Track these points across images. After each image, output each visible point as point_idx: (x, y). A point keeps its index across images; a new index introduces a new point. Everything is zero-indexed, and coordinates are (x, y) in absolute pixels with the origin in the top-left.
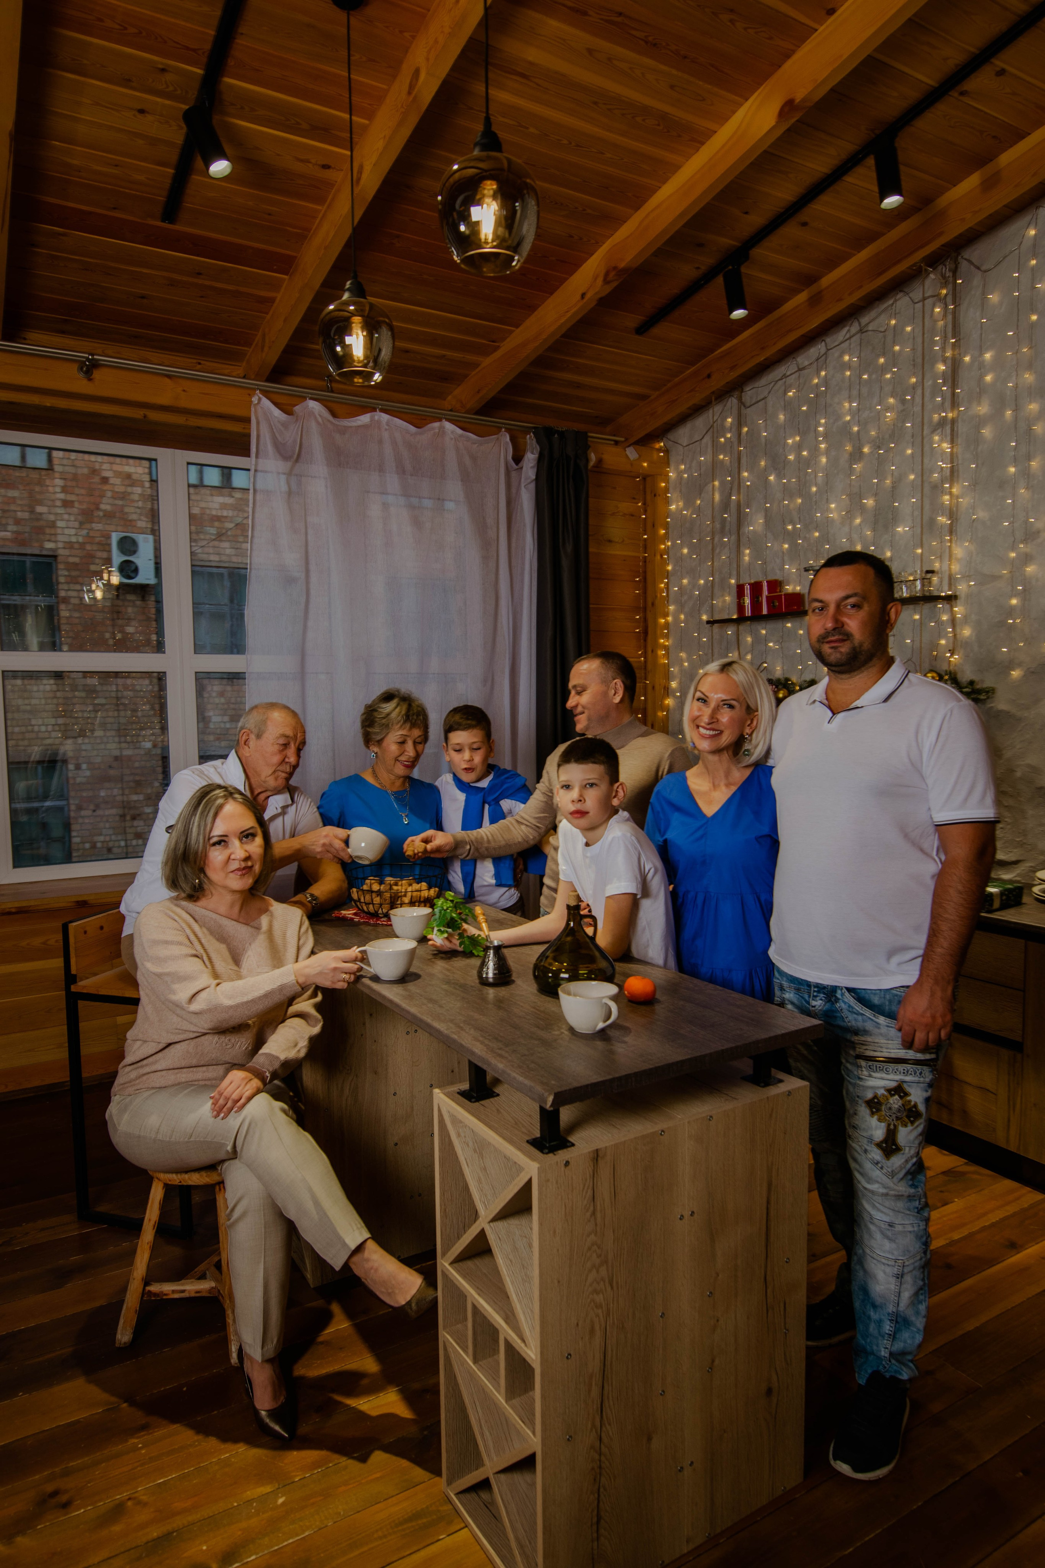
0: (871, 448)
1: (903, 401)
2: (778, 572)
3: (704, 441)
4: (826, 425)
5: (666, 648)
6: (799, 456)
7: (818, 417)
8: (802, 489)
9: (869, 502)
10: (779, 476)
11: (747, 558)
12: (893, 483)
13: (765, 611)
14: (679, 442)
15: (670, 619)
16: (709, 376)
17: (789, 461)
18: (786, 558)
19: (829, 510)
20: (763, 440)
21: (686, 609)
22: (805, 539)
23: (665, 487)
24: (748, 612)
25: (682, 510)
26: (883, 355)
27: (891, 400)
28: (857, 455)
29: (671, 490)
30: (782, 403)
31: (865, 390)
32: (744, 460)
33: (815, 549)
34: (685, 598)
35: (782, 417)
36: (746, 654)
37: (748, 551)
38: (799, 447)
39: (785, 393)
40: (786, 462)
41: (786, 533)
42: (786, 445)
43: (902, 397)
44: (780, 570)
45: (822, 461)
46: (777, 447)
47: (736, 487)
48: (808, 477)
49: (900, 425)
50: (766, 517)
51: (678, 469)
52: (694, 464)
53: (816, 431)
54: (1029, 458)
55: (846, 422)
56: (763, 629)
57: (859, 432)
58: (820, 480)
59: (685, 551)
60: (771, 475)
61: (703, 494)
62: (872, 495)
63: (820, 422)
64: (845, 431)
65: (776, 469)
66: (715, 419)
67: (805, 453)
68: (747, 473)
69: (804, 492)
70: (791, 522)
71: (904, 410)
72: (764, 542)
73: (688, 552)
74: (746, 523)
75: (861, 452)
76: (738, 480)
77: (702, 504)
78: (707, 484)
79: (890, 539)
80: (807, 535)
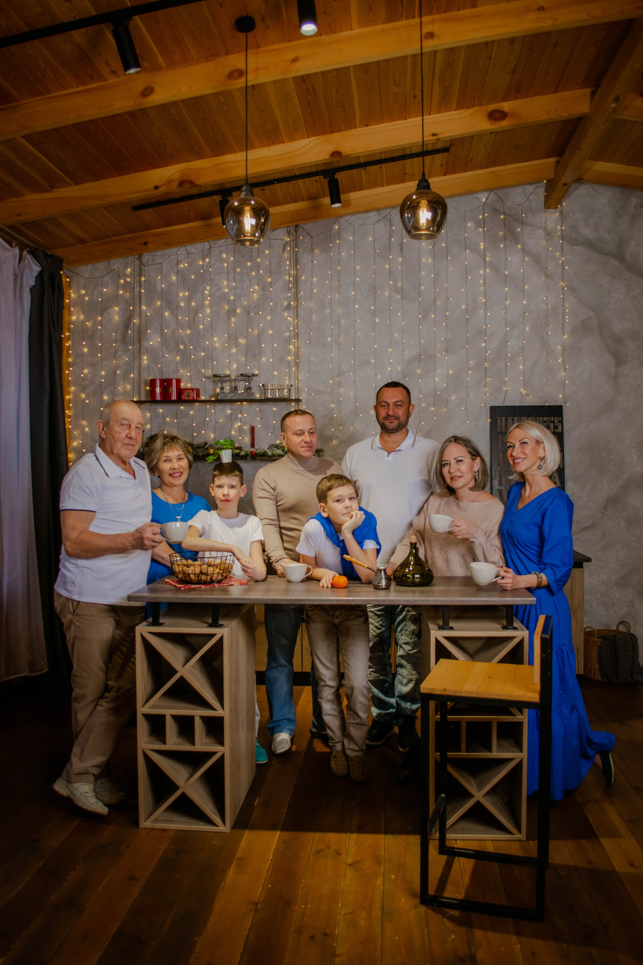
0: (242, 310)
1: (263, 290)
2: (172, 373)
3: (105, 279)
4: (210, 291)
5: (71, 417)
6: (189, 305)
7: (205, 284)
8: (192, 324)
9: (242, 341)
10: (172, 313)
11: (146, 362)
12: (259, 333)
13: (174, 397)
14: (80, 274)
15: (73, 396)
16: (145, 244)
17: (181, 307)
18: (179, 366)
19: (213, 341)
20: (160, 290)
21: (88, 391)
22: (194, 355)
23: (68, 303)
24: (158, 397)
25: (83, 322)
26: (251, 261)
27: (256, 288)
28: (232, 312)
29: (73, 306)
30: (175, 270)
31: (238, 278)
32: (143, 298)
33: (202, 363)
34: (86, 383)
35: (174, 278)
37: (145, 357)
38: (189, 299)
39: (177, 264)
40: (178, 307)
41: (179, 350)
42: (177, 296)
43: (263, 287)
44: (174, 372)
45: (207, 311)
46: (171, 296)
47: (137, 314)
48: (196, 319)
49: (261, 302)
50: (161, 338)
51: (79, 292)
52: (95, 292)
53: (203, 292)
54: (339, 335)
55: (226, 293)
56: (160, 408)
57: (235, 300)
58: (206, 322)
59: (86, 350)
60: (166, 312)
61: (105, 314)
62: (244, 337)
63: (206, 289)
64: (224, 297)
65: (170, 309)
66: (116, 266)
67: (193, 304)
68: (146, 306)
69: (193, 328)
70: (183, 343)
71: (264, 295)
72: (161, 353)
73: (89, 351)
74: (146, 339)
75: (235, 311)
76: (138, 310)
77: (104, 320)
78: (107, 308)
79: (258, 364)
80: (196, 354)
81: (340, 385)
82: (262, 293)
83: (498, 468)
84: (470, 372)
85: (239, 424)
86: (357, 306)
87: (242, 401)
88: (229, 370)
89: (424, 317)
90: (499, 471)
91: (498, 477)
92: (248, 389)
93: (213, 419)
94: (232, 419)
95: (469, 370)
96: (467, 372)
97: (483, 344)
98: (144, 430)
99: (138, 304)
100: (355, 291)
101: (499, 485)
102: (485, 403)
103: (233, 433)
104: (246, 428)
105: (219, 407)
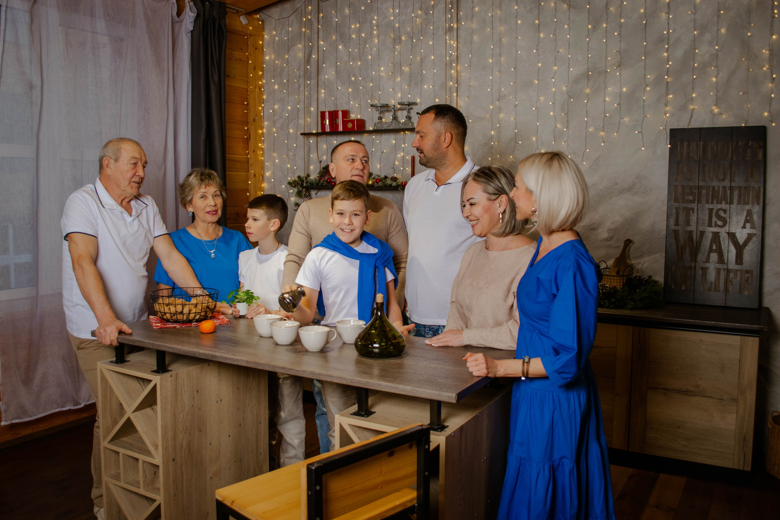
0: (406, 37)
1: (427, 13)
3: (291, 18)
4: (377, 21)
5: (263, 150)
6: (359, 36)
7: (372, 14)
8: (361, 56)
9: (406, 69)
10: (345, 46)
11: (323, 95)
12: (421, 59)
13: (341, 129)
14: (272, 16)
15: (265, 130)
17: (353, 38)
18: (351, 97)
19: (379, 70)
20: (334, 24)
21: (278, 125)
22: (363, 87)
23: (262, 44)
24: (328, 129)
25: (274, 61)
27: (420, 12)
28: (397, 40)
29: (265, 46)
30: (348, 3)
32: (321, 34)
33: (370, 94)
34: (276, 117)
35: (347, 11)
36: (323, 155)
37: (323, 91)
38: (359, 31)
40: (350, 38)
41: (351, 82)
42: (350, 28)
43: (426, 11)
44: (346, 104)
45: (375, 41)
46: (344, 29)
47: (315, 50)
48: (365, 50)
49: (424, 27)
50: (336, 71)
51: (271, 33)
52: (283, 32)
53: (371, 22)
54: (500, 55)
55: (391, 20)
56: (335, 140)
57: (399, 27)
58: (373, 52)
59: (276, 87)
60: (340, 45)
61: (290, 52)
62: (408, 65)
63: (374, 18)
64: (390, 25)
65: (343, 42)
66: (299, 5)
67: (363, 35)
68: (323, 42)
69: (363, 58)
70: (354, 75)
71: (427, 19)
72: (335, 86)
73: (279, 88)
74: (323, 73)
75: (400, 39)
76: (317, 46)
77: (289, 58)
78: (293, 46)
79: (420, 91)
80: (365, 85)
81: (500, 110)
82: (424, 16)
83: (676, 204)
84: (648, 89)
85: (402, 154)
86: (519, 22)
87: (404, 130)
88: (394, 100)
89: (594, 27)
90: (676, 208)
91: (674, 215)
92: (409, 118)
93: (379, 149)
94: (396, 148)
95: (647, 86)
96: (645, 89)
97: (665, 54)
98: (321, 161)
99: (316, 39)
100: (517, 5)
101: (675, 225)
102: (666, 126)
103: (397, 163)
104: (409, 158)
105: (385, 137)
